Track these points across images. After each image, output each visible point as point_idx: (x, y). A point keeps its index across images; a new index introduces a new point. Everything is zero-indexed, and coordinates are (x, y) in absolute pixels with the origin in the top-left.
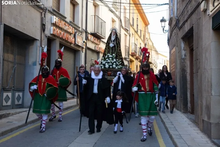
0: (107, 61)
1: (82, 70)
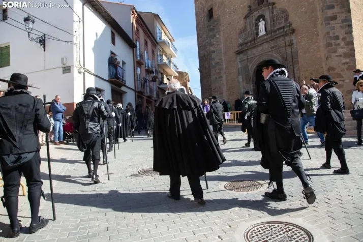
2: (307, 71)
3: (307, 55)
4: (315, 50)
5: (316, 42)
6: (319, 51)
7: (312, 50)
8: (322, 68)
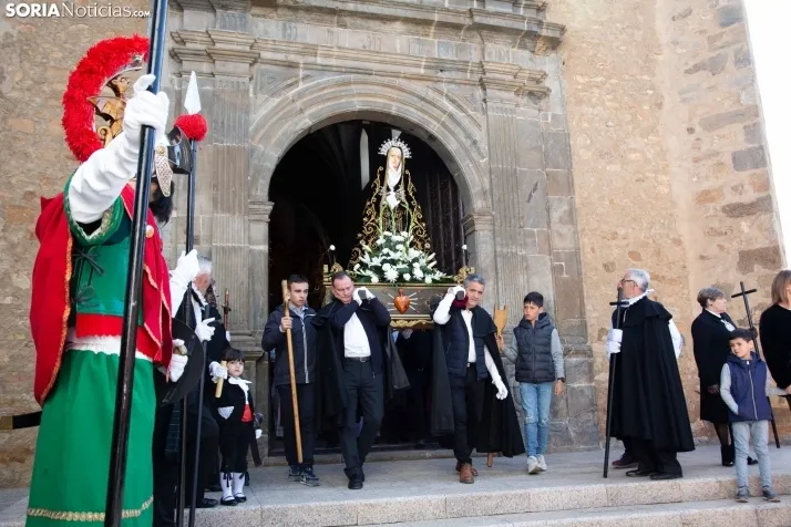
0: (388, 255)
1: (299, 291)
2: (615, 236)
3: (615, 168)
4: (647, 161)
5: (652, 130)
6: (665, 172)
7: (633, 156)
8: (678, 242)
